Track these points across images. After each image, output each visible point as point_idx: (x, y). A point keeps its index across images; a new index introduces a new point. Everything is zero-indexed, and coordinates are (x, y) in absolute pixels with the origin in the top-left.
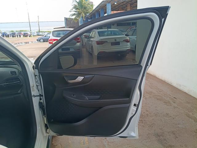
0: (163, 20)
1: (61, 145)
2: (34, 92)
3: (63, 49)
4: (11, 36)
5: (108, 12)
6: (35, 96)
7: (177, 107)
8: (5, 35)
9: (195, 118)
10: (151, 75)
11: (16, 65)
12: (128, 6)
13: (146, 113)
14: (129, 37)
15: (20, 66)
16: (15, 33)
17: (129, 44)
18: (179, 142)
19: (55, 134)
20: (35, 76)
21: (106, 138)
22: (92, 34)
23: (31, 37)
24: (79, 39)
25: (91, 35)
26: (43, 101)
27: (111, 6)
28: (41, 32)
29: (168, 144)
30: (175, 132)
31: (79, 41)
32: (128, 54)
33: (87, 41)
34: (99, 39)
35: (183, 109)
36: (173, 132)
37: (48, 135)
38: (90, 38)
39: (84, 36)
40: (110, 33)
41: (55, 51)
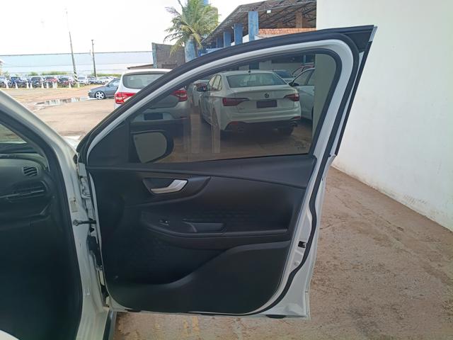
0: (361, 55)
1: (137, 333)
2: (77, 213)
3: (147, 117)
4: (29, 85)
5: (251, 30)
6: (78, 223)
7: (405, 251)
8: (18, 82)
9: (445, 274)
10: (348, 176)
11: (36, 153)
12: (297, 17)
13: (333, 263)
14: (298, 90)
15: (44, 155)
16: (40, 79)
17: (297, 104)
18: (405, 330)
19: (122, 309)
20: (80, 177)
21: (239, 320)
22: (214, 81)
23: (77, 86)
24: (184, 93)
25: (211, 83)
26: (97, 233)
27: (259, 17)
28: (99, 76)
29: (381, 333)
30: (397, 307)
31: (185, 98)
32: (295, 128)
33: (203, 97)
34: (229, 93)
35: (418, 253)
36: (393, 307)
37: (108, 309)
38: (209, 90)
39: (197, 85)
40: (255, 79)
41: (123, 123)
